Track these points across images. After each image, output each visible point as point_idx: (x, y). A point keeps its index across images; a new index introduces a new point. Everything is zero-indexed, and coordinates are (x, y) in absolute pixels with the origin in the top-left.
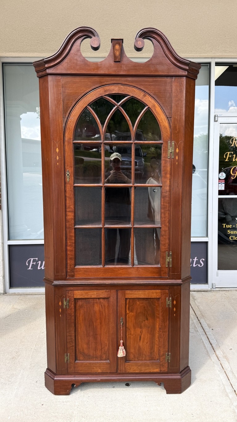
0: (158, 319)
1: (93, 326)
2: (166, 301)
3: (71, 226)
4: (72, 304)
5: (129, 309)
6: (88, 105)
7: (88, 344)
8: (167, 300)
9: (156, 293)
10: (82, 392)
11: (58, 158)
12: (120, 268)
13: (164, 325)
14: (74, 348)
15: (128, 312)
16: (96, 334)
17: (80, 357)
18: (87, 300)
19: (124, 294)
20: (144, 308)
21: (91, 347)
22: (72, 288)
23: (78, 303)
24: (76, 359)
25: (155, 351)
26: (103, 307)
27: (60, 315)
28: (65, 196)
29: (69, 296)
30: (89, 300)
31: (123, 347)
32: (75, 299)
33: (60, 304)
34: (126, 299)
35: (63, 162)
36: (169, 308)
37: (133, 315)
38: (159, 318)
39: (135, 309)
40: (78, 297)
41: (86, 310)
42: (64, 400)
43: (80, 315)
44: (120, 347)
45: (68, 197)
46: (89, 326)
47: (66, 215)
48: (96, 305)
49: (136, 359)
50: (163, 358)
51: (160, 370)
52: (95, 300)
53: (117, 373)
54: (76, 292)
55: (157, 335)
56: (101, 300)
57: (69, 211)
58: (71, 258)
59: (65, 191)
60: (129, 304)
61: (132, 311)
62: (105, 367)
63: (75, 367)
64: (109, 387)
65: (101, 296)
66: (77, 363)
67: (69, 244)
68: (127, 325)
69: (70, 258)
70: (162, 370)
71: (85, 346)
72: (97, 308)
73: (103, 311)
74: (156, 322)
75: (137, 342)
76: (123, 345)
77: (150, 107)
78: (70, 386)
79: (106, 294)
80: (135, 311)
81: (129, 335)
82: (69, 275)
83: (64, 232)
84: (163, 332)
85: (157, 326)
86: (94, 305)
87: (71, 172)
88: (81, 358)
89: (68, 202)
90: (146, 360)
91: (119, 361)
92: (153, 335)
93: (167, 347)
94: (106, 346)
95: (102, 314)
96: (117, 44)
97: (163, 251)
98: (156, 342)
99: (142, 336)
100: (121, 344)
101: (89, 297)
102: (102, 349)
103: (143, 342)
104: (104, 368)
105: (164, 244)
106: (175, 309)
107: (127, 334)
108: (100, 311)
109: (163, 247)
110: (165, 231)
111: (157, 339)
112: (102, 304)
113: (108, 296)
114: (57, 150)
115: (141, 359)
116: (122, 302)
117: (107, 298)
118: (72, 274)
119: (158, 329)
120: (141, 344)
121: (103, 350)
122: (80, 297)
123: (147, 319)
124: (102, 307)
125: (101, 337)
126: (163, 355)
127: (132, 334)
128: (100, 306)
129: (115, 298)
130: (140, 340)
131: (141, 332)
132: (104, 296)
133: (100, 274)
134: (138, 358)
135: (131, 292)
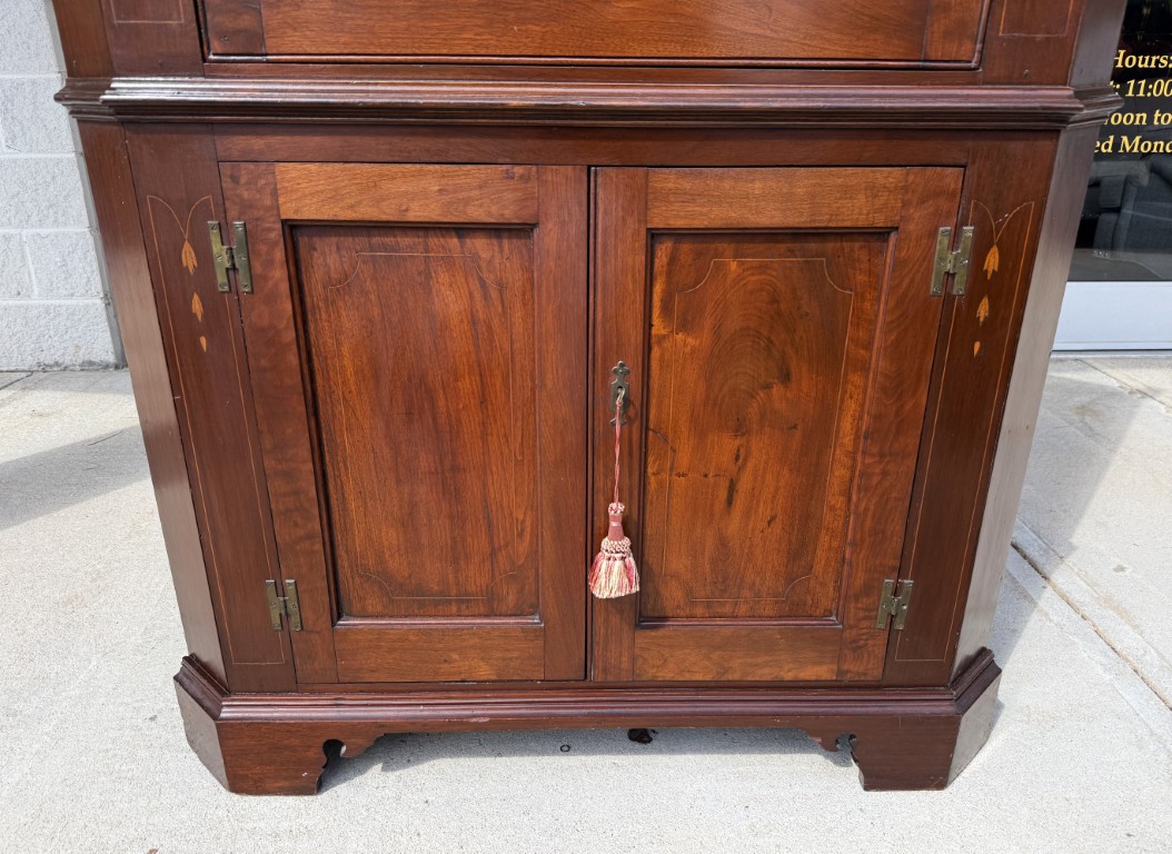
0: (856, 379)
1: (435, 420)
2: (931, 247)
4: (269, 263)
5: (667, 309)
7: (407, 523)
8: (943, 241)
9: (873, 190)
10: (392, 776)
13: (899, 410)
14: (318, 547)
15: (659, 327)
16: (455, 469)
17: (362, 599)
18: (376, 237)
19: (642, 200)
20: (774, 301)
21: (425, 541)
22: (257, 143)
23: (317, 258)
24: (338, 612)
25: (818, 568)
26: (494, 295)
27: (203, 341)
29: (246, 206)
30: (389, 237)
31: (626, 542)
32: (292, 228)
33: (189, 258)
34: (654, 236)
36: (948, 299)
37: (693, 350)
38: (864, 368)
39: (708, 309)
40: (310, 211)
41: (376, 314)
42: (285, 825)
43: (339, 344)
44: (606, 543)
46: (409, 413)
48: (444, 277)
49: (699, 611)
50: (865, 610)
51: (840, 672)
52: (434, 238)
53: (583, 683)
54: (290, 173)
55: (838, 474)
56: (480, 245)
60: (669, 274)
61: (685, 326)
62: (516, 654)
63: (334, 655)
64: (539, 749)
65: (476, 214)
66: (349, 629)
68: (653, 411)
70: (848, 672)
71: (390, 536)
72: (449, 299)
73: (496, 323)
74: (845, 392)
75: (712, 515)
76: (626, 529)
78: (316, 754)
79: (508, 196)
80: (708, 323)
81: (665, 476)
82: (222, 35)
84: (882, 456)
85: (847, 425)
86: (429, 277)
88: (373, 603)
90: (761, 617)
91: (599, 620)
92: (811, 473)
93: (896, 544)
94: (520, 535)
95: (492, 341)
98: (828, 517)
99: (745, 483)
100: (614, 524)
101: (388, 212)
102: (493, 554)
103: (747, 515)
104: (508, 655)
106: (983, 310)
107: (650, 470)
108: (474, 322)
111: (835, 499)
112: (485, 275)
113: (525, 216)
115: (728, 609)
116: (622, 256)
117: (520, 230)
118: (248, 24)
119: (848, 440)
120: (734, 525)
121: (501, 557)
122: (327, 213)
123: (786, 377)
124: (486, 296)
125: (485, 485)
126: (868, 589)
127: (683, 470)
128: (475, 286)
129: (576, 227)
130: (730, 502)
131: (737, 458)
132: (494, 209)
133: (463, 29)
134: (708, 605)
135: (686, 185)
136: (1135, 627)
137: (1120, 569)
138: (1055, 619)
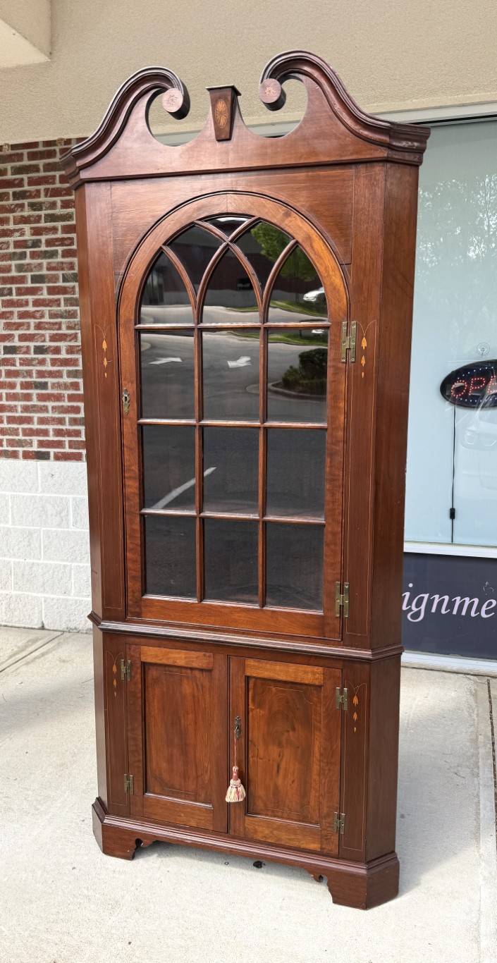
0: (317, 733)
1: (180, 726)
2: (334, 693)
3: (132, 510)
4: (136, 673)
5: (253, 700)
6: (164, 244)
7: (170, 761)
8: (338, 692)
9: (314, 673)
10: (160, 860)
11: (105, 363)
12: (233, 607)
13: (331, 748)
14: (141, 765)
15: (251, 706)
16: (186, 744)
17: (154, 787)
18: (167, 668)
19: (243, 667)
20: (288, 702)
21: (175, 768)
22: (137, 640)
23: (150, 672)
24: (146, 790)
25: (312, 803)
26: (200, 688)
27: (115, 693)
28: (122, 445)
29: (132, 657)
30: (170, 669)
31: (239, 781)
32: (144, 664)
33: (115, 669)
34: (248, 678)
35: (115, 370)
36: (343, 712)
37: (263, 716)
38: (320, 730)
39: (267, 702)
40: (149, 660)
41: (165, 690)
42: (118, 869)
43: (154, 698)
44: (232, 781)
45: (127, 447)
46: (172, 723)
47: (123, 485)
48: (186, 682)
49: (269, 813)
50: (329, 823)
51: (321, 848)
52: (183, 670)
53: (227, 833)
54: (145, 648)
55: (316, 768)
56: (197, 673)
57: (130, 478)
58: (134, 578)
59: (121, 434)
60: (254, 689)
61: (260, 706)
62: (203, 818)
63: (143, 806)
64: (217, 861)
65: (195, 665)
66: (149, 797)
67: (130, 546)
68: (251, 734)
69: (132, 577)
70: (324, 849)
71: (164, 765)
72: (187, 688)
73: (200, 697)
74: (314, 738)
75: (272, 776)
76: (240, 776)
77: (300, 240)
78: (133, 843)
79: (205, 661)
80: (267, 707)
81: (255, 759)
82: (131, 613)
83: (120, 520)
84: (328, 763)
85: (316, 749)
86: (181, 681)
87: (131, 394)
88: (157, 789)
89: (126, 457)
90: (292, 819)
91: (232, 810)
92: (306, 768)
93: (337, 798)
94: (206, 772)
95: (199, 702)
96: (220, 98)
97: (330, 578)
98: (313, 784)
99: (283, 765)
100: (234, 774)
101: (170, 662)
102: (197, 777)
103: (285, 776)
104: (200, 818)
105: (332, 564)
106: (355, 716)
107: (250, 756)
108: (194, 697)
109: (329, 571)
110: (334, 534)
111: (315, 777)
112: (198, 682)
113: (210, 666)
114: (105, 346)
115: (280, 814)
116: (239, 684)
117: (210, 671)
118: (137, 610)
119: (317, 755)
120: (279, 782)
121: (200, 779)
122: (154, 661)
123: (294, 730)
124: (198, 689)
125: (195, 752)
126: (328, 815)
127: (261, 757)
128: (194, 684)
129: (224, 672)
130: (278, 771)
131: (280, 756)
132: (200, 664)
133: (193, 616)
134: (273, 811)
135: (257, 664)
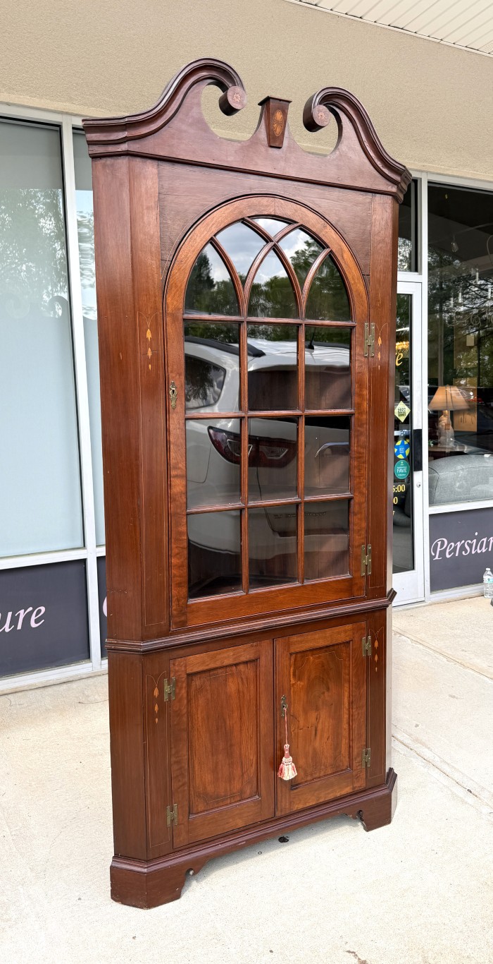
0: (347, 684)
1: (226, 729)
2: (362, 644)
3: (179, 511)
4: (181, 688)
5: (294, 675)
6: (215, 235)
7: (215, 771)
8: (364, 641)
9: (345, 631)
11: (150, 354)
12: (278, 590)
13: (359, 692)
14: (185, 788)
15: (292, 682)
16: (231, 745)
17: (197, 806)
18: (212, 673)
19: (288, 645)
20: (323, 666)
21: (220, 775)
22: (181, 652)
23: (193, 683)
24: (190, 813)
25: (343, 752)
26: (245, 682)
27: (157, 720)
28: (168, 442)
29: (176, 672)
30: (215, 672)
31: (292, 758)
32: (189, 675)
33: (156, 693)
34: (291, 655)
35: (161, 361)
36: (367, 656)
37: (302, 687)
38: (349, 681)
39: (306, 673)
40: (195, 669)
41: (209, 696)
43: (197, 710)
44: (284, 759)
45: (173, 444)
46: (218, 729)
47: (169, 486)
48: (231, 680)
49: (310, 778)
50: (359, 762)
51: (354, 788)
52: (228, 669)
53: (274, 818)
54: (191, 659)
55: (345, 717)
56: (242, 667)
57: (176, 476)
58: (179, 585)
59: (167, 430)
60: (294, 664)
61: (300, 679)
62: (251, 813)
63: (188, 832)
65: (243, 659)
66: (193, 819)
67: (175, 551)
68: (292, 709)
69: (177, 584)
70: (356, 787)
71: (208, 777)
72: (232, 686)
73: (245, 690)
74: (344, 689)
75: (311, 741)
76: (291, 753)
77: (334, 250)
78: (182, 878)
79: (252, 652)
80: (306, 677)
81: (297, 731)
82: (176, 623)
83: (165, 525)
84: (357, 708)
85: (346, 700)
86: (226, 681)
87: (179, 386)
88: (201, 807)
89: (173, 455)
90: (328, 774)
91: (279, 791)
92: (338, 719)
93: (364, 736)
94: (251, 765)
95: (244, 696)
97: (357, 544)
98: (344, 733)
99: (320, 727)
100: (286, 752)
101: (218, 664)
102: (243, 775)
103: (321, 739)
104: (249, 814)
105: (359, 531)
106: (377, 658)
107: (292, 730)
108: (239, 692)
109: (357, 537)
110: (360, 504)
111: (346, 726)
112: (243, 677)
113: (256, 656)
114: (149, 335)
115: (317, 775)
116: (283, 662)
117: (255, 661)
118: (183, 618)
119: (347, 705)
120: (317, 744)
121: (245, 775)
122: (201, 669)
123: (328, 689)
124: (243, 683)
125: (241, 749)
126: (358, 755)
127: (301, 727)
128: (240, 680)
129: (270, 657)
130: (316, 734)
131: (317, 719)
132: (248, 656)
133: (241, 610)
134: (311, 775)
135: (299, 639)
136: (429, 748)
137: (417, 726)
138: (403, 753)
